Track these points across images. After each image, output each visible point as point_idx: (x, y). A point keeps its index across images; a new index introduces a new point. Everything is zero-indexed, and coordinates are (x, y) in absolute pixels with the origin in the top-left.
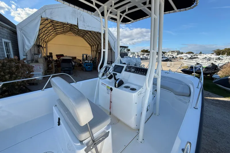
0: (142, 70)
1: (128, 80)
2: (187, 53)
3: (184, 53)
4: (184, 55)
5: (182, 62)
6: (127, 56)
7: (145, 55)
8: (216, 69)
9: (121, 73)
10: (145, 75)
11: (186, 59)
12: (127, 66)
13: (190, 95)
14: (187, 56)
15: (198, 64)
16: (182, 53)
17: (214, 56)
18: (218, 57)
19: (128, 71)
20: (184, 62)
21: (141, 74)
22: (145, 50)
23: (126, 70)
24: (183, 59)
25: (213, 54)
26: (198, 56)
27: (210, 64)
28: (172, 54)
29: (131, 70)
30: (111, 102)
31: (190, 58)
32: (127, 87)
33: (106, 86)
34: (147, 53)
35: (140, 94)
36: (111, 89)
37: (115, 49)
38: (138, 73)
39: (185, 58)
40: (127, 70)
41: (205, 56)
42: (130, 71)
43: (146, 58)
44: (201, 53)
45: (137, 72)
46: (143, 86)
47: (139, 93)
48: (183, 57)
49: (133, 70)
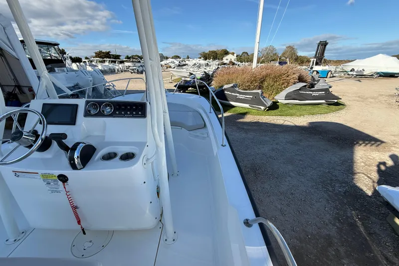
0: (131, 107)
1: (104, 137)
2: (172, 58)
3: (170, 58)
4: (170, 61)
5: (172, 72)
6: (65, 69)
7: (107, 64)
8: (209, 80)
9: (74, 124)
10: (144, 115)
11: (174, 68)
12: (87, 102)
13: (205, 125)
14: (174, 63)
15: (191, 74)
16: (167, 58)
17: (202, 62)
18: (206, 62)
19: (96, 115)
20: (174, 73)
21: (133, 116)
22: (103, 53)
23: (87, 114)
24: (170, 67)
25: (200, 58)
26: (187, 62)
27: (203, 73)
29: (103, 111)
30: (75, 208)
31: (179, 66)
32: (109, 157)
33: (39, 177)
34: (112, 59)
35: (147, 160)
36: (63, 179)
37: (14, 50)
38: (123, 116)
39: (172, 65)
40: (93, 112)
41: (194, 61)
42: (100, 114)
43: (110, 69)
44: (188, 58)
45: (120, 113)
46: (146, 143)
47: (145, 160)
48: (171, 64)
49: (108, 110)
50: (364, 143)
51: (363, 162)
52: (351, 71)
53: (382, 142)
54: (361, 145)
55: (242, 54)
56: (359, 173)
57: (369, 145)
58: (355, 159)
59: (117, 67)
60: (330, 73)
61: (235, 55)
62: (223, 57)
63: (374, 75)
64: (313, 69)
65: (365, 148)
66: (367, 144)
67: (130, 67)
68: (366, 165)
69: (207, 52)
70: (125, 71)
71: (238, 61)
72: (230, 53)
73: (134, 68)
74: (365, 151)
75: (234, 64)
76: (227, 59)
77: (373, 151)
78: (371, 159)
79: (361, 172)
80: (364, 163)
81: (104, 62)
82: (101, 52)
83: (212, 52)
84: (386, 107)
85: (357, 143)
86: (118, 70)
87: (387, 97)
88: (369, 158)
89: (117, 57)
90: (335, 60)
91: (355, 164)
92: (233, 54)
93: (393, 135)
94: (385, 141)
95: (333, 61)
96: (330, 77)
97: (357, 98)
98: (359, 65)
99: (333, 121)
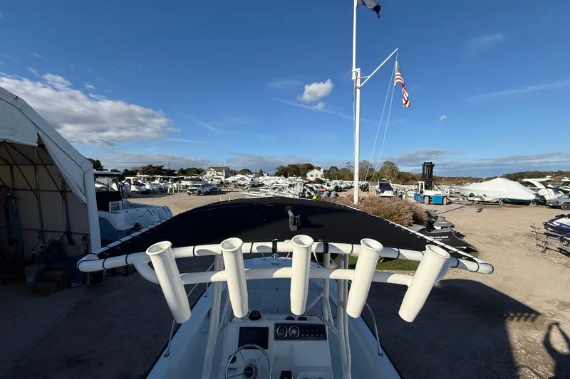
0: (315, 330)
2: (242, 173)
3: (238, 173)
4: (239, 178)
7: (157, 182)
10: (325, 338)
12: (277, 325)
14: (244, 180)
16: (235, 173)
21: (316, 339)
22: (154, 167)
23: (277, 338)
28: (219, 177)
31: (253, 186)
34: (165, 176)
37: (85, 194)
38: (308, 339)
42: (289, 338)
43: (160, 188)
50: (516, 315)
51: (523, 348)
52: (470, 196)
53: (538, 314)
54: (513, 318)
55: (330, 169)
56: (523, 366)
57: (523, 318)
58: (512, 343)
59: (170, 186)
60: (445, 199)
61: (322, 170)
62: (307, 172)
63: (500, 201)
64: (424, 194)
65: (519, 325)
66: (520, 317)
67: (188, 186)
68: (528, 353)
69: (286, 165)
70: (181, 191)
71: (325, 177)
72: (315, 168)
73: (195, 188)
74: (520, 328)
75: (321, 182)
76: (312, 176)
77: (530, 329)
78: (531, 342)
79: (525, 364)
80: (526, 350)
81: (154, 179)
82: (150, 166)
83: (292, 165)
84: (528, 255)
85: (508, 316)
86: (171, 190)
87: (524, 238)
88: (529, 341)
89: (171, 173)
90: (446, 176)
91: (514, 352)
92: (319, 169)
93: (548, 302)
94: (541, 312)
95: (444, 178)
96: (447, 204)
97: (489, 239)
98: (477, 189)
99: (469, 279)
